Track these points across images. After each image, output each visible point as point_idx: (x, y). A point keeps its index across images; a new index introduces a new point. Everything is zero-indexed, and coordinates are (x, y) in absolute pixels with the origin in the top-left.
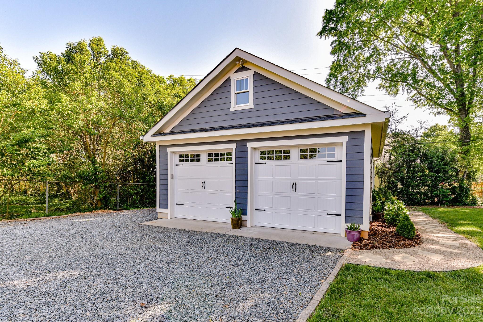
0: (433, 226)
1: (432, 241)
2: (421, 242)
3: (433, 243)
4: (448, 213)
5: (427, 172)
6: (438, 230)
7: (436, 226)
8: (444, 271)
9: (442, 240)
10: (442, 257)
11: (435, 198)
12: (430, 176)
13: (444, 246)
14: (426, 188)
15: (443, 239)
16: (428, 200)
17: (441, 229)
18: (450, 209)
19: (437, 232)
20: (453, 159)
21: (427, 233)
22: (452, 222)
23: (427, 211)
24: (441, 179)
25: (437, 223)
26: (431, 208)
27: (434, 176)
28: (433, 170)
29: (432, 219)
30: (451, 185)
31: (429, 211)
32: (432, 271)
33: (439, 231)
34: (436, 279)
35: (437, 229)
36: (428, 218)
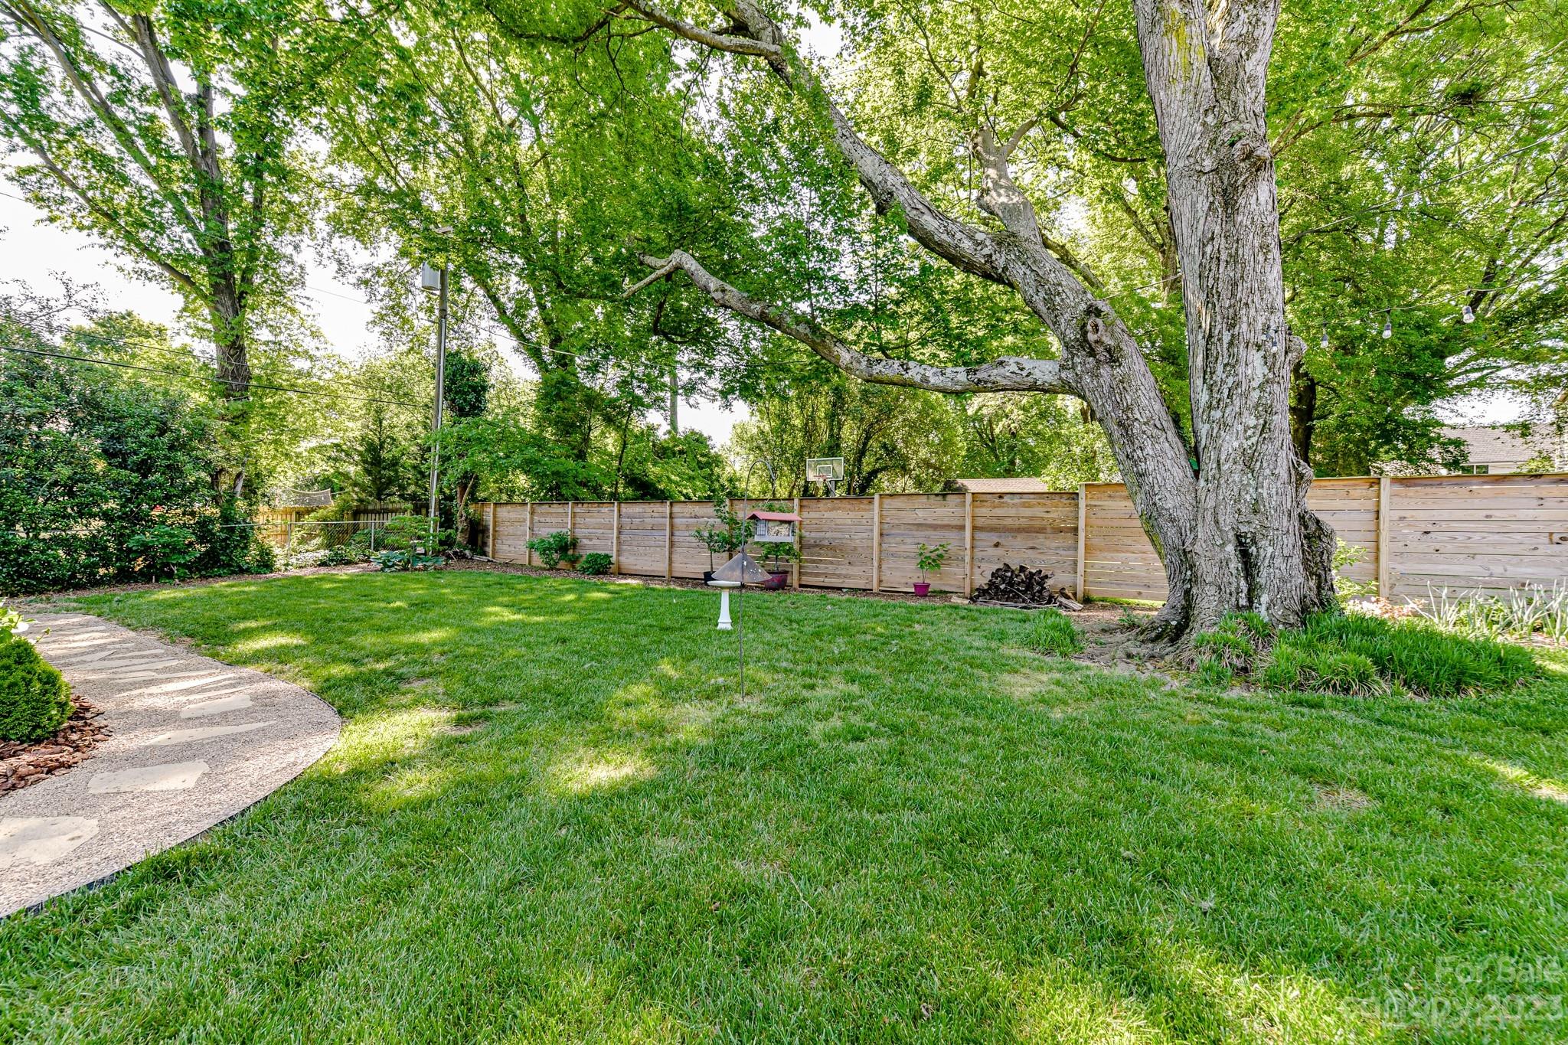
0: (143, 657)
1: (150, 717)
2: (99, 737)
3: (158, 724)
4: (188, 604)
5: (100, 466)
6: (166, 670)
7: (156, 656)
8: (221, 823)
9: (190, 702)
10: (200, 767)
11: (135, 559)
12: (116, 482)
13: (201, 725)
14: (97, 524)
15: (191, 698)
16: (105, 566)
17: (174, 663)
18: (196, 590)
19: (160, 676)
20: (201, 433)
21: (120, 691)
22: (212, 631)
23: (106, 608)
24: (159, 493)
25: (157, 643)
26: (119, 592)
27: (130, 482)
28: (125, 460)
29: (132, 634)
30: (193, 514)
31: (115, 605)
32: (174, 844)
33: (170, 674)
34: (201, 873)
35: (160, 666)
36: (118, 633)
